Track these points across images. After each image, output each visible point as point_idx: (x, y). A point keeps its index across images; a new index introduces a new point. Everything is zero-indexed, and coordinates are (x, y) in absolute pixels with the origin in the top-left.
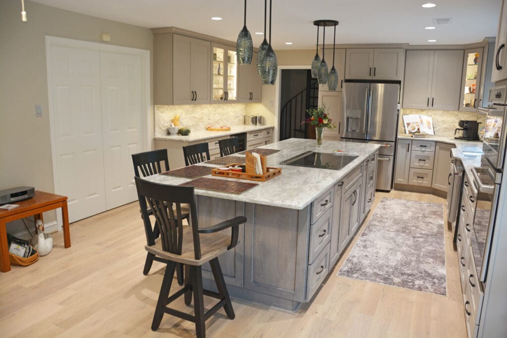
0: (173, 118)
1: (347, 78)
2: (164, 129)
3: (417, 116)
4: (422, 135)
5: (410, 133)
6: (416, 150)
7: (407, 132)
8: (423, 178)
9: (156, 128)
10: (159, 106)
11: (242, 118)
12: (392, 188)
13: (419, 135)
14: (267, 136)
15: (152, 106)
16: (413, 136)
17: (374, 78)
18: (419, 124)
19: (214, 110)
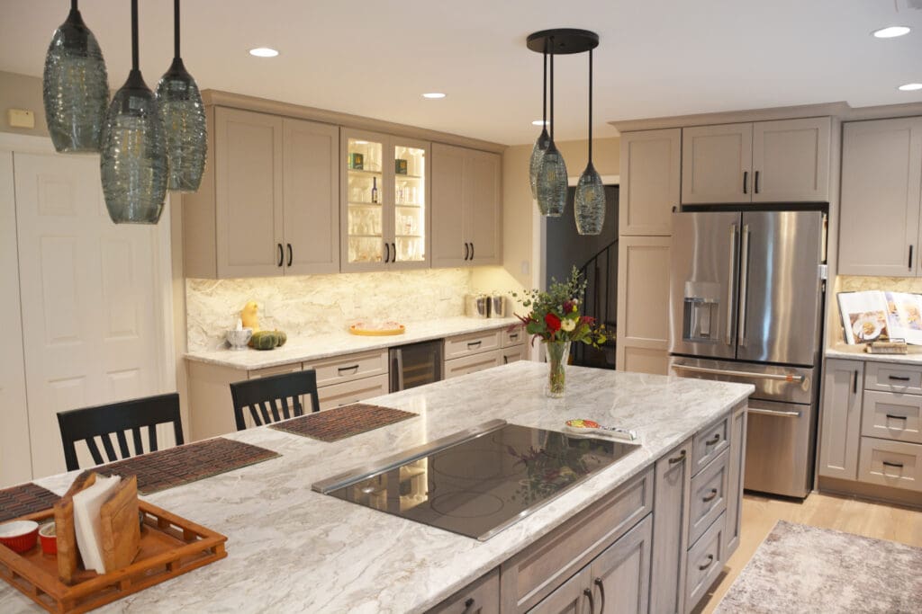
0: (242, 308)
1: (685, 201)
2: (217, 333)
3: (881, 295)
4: (895, 347)
5: (860, 341)
6: (878, 390)
7: (851, 340)
8: (901, 466)
9: (192, 333)
10: (199, 280)
11: (460, 301)
12: (810, 487)
13: (885, 347)
14: (509, 343)
15: (180, 281)
16: (869, 350)
17: (757, 199)
18: (885, 317)
19: (372, 285)
